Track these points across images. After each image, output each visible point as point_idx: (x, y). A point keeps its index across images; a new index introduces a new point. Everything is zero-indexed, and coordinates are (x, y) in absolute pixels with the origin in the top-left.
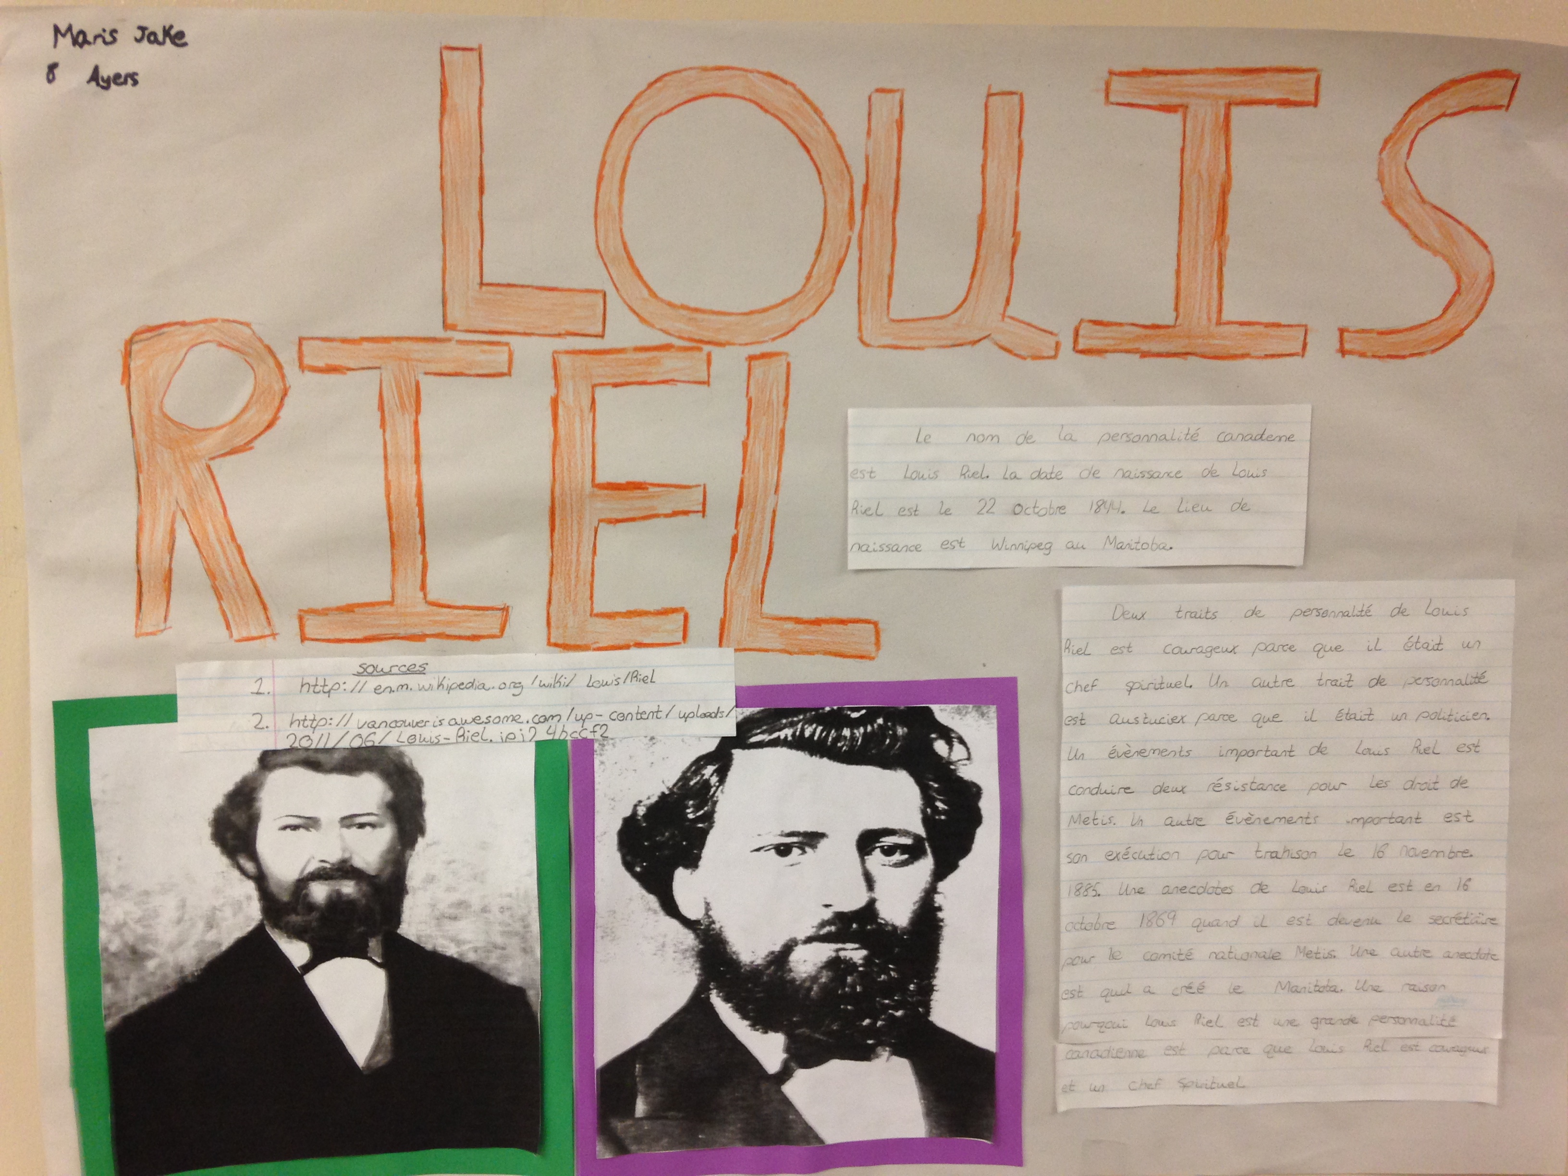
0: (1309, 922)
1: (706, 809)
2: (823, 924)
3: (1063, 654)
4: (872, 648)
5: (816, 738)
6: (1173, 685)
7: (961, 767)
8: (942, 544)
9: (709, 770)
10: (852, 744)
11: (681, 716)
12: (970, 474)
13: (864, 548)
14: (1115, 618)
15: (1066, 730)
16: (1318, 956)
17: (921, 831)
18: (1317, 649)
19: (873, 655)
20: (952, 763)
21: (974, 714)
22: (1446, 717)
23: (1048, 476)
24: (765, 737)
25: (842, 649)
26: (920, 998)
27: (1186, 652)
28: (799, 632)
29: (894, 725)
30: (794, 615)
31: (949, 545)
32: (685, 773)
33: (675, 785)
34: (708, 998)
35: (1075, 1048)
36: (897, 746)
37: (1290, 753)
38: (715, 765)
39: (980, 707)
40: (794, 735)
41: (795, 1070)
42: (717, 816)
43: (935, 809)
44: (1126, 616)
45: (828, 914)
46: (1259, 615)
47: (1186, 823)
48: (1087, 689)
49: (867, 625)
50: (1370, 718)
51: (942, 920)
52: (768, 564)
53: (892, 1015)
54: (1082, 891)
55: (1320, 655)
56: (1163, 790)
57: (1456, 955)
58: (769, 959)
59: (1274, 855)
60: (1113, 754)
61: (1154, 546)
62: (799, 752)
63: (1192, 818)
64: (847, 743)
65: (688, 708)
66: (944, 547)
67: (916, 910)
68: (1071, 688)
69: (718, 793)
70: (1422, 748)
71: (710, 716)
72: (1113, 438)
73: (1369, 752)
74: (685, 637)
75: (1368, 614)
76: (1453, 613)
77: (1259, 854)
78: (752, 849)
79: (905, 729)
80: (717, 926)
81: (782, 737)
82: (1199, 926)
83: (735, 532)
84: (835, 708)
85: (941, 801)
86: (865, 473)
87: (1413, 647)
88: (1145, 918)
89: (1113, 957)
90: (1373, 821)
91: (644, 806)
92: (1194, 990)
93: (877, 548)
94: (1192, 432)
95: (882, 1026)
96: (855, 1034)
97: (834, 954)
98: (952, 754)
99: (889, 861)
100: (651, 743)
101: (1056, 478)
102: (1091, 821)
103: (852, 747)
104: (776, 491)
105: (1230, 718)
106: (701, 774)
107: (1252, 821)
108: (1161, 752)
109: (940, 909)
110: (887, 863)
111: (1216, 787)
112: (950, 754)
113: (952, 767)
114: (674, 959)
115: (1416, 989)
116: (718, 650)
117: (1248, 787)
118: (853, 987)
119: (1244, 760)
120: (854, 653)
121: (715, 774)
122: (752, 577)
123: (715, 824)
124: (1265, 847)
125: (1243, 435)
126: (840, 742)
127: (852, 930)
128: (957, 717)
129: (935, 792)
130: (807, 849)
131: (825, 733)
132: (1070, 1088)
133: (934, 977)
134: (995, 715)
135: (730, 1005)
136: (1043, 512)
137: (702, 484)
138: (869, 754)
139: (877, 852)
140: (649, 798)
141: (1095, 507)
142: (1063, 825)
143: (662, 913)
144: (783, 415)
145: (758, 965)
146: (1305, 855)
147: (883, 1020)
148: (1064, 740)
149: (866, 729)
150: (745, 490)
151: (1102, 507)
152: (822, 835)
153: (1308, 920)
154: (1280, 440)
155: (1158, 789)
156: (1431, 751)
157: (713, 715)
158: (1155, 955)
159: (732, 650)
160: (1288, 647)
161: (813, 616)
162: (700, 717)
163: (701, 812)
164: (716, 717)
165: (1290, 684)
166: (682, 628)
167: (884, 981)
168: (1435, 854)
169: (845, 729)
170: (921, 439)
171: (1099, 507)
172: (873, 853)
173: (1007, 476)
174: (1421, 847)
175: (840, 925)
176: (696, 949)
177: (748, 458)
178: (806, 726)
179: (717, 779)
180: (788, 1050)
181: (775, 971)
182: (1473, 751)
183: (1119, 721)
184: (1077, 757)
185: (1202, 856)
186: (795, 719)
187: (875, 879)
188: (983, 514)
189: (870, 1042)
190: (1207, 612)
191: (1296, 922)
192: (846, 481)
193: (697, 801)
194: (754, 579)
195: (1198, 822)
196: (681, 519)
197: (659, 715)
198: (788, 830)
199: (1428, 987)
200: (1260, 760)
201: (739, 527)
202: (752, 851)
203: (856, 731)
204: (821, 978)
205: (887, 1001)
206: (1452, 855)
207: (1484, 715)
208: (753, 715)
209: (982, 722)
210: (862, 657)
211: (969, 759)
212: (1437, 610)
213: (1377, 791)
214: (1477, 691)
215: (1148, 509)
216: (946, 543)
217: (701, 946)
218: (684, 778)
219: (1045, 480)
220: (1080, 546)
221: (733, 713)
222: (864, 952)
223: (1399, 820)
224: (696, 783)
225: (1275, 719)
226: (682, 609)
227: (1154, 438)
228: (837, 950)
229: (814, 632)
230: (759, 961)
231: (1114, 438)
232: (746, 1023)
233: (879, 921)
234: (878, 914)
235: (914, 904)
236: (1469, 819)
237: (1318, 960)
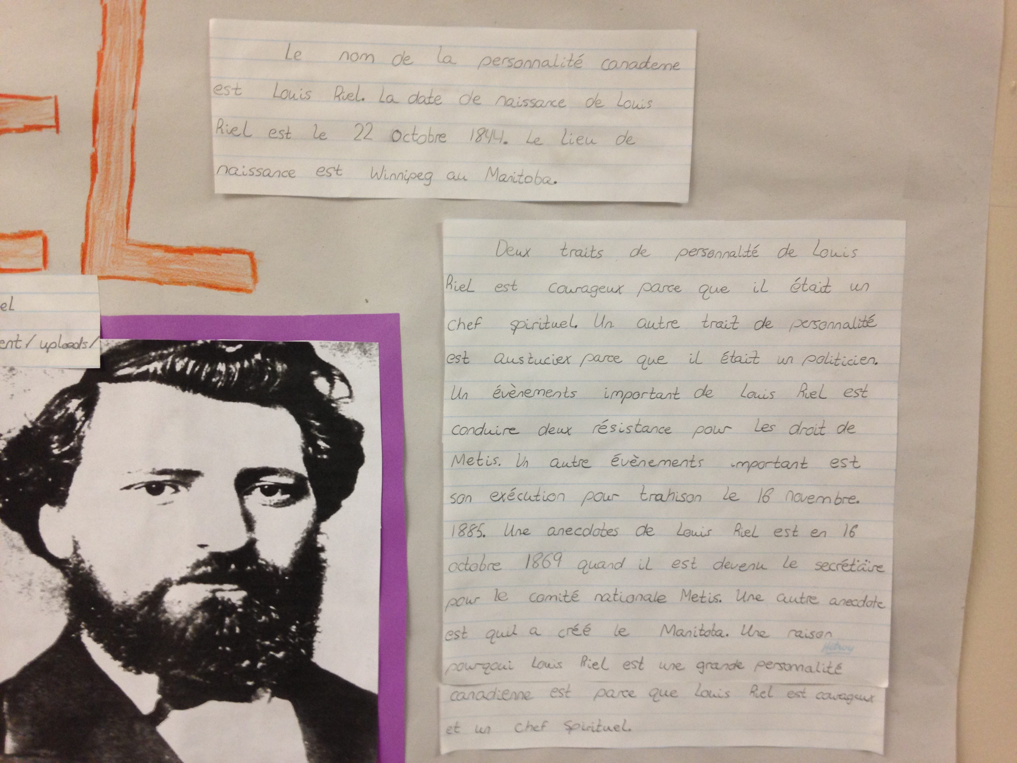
0: (694, 566)
1: (72, 444)
2: (198, 565)
3: (445, 289)
4: (249, 281)
5: (188, 372)
6: (558, 325)
7: (343, 405)
8: (318, 171)
9: (74, 404)
10: (228, 380)
11: (43, 346)
12: (345, 95)
13: (233, 171)
14: (499, 254)
15: (448, 367)
16: (704, 600)
17: (303, 470)
18: (703, 290)
19: (250, 287)
20: (333, 401)
21: (356, 351)
22: (833, 361)
23: (427, 101)
24: (133, 370)
25: (217, 281)
26: (302, 639)
27: (571, 291)
28: (170, 261)
29: (273, 361)
30: (164, 242)
31: (325, 172)
32: (48, 406)
33: (38, 419)
34: (79, 638)
35: (460, 690)
36: (277, 383)
37: (675, 395)
38: (79, 399)
39: (362, 344)
40: (163, 369)
41: (169, 711)
42: (84, 453)
43: (317, 448)
44: (510, 253)
45: (203, 555)
46: (644, 254)
47: (572, 464)
48: (470, 327)
49: (241, 256)
50: (756, 362)
51: (325, 561)
52: (131, 186)
53: (273, 656)
54: (466, 531)
55: (706, 296)
56: (549, 431)
57: (842, 603)
58: (142, 599)
59: (659, 498)
60: (498, 394)
61: (538, 180)
62: (170, 387)
63: (577, 460)
64: (222, 378)
65: (50, 338)
66: (319, 173)
67: (298, 550)
68: (454, 325)
69: (85, 428)
70: (808, 392)
71: (73, 347)
72: (494, 62)
73: (754, 395)
74: (45, 262)
75: (755, 255)
76: (842, 254)
77: (644, 497)
78: (122, 487)
79: (285, 366)
80: (86, 565)
81: (151, 370)
82: (584, 568)
83: (94, 150)
84: (209, 341)
85: (323, 440)
86: (230, 89)
87: (801, 289)
88: (531, 559)
89: (498, 597)
90: (758, 464)
91: (5, 439)
92: (580, 632)
93: (246, 171)
94: (575, 58)
95: (262, 667)
96: (234, 676)
97: (210, 595)
98: (333, 391)
99: (270, 501)
100: (11, 374)
101: (434, 102)
102: (475, 461)
103: (228, 383)
104: (134, 106)
105: (615, 359)
106: (65, 407)
107: (637, 463)
108: (546, 393)
109: (322, 549)
110: (268, 503)
111: (601, 429)
112: (331, 392)
113: (334, 405)
114: (42, 598)
115: (802, 635)
116: (79, 278)
117: (633, 430)
118: (231, 628)
119: (629, 402)
120: (228, 284)
121: (81, 408)
122: (116, 200)
123: (82, 461)
124: (649, 491)
125: (628, 63)
126: (215, 377)
127: (230, 570)
128: (339, 354)
129: (316, 430)
130: (180, 487)
131: (198, 367)
132: (454, 730)
133: (317, 618)
134: (378, 352)
135: (101, 645)
136: (422, 139)
137: (53, 96)
138: (247, 390)
139: (257, 492)
140: (9, 432)
141: (476, 136)
142: (446, 465)
143: (27, 551)
144: (141, 25)
145: (131, 606)
146: (690, 498)
147: (263, 662)
148: (446, 378)
149: (242, 365)
150: (100, 103)
151: (483, 136)
152: (197, 474)
153: (693, 563)
154: (665, 69)
155: (543, 430)
156: (817, 395)
157: (76, 346)
158: (541, 597)
159: (95, 277)
160: (674, 287)
161: (183, 244)
162: (63, 347)
163: (67, 448)
164: (79, 347)
165: (675, 325)
166: (41, 253)
167: (265, 622)
168: (821, 499)
169: (220, 364)
170: (291, 55)
171: (480, 136)
172: (253, 492)
173: (384, 99)
174: (807, 492)
175: (216, 566)
176: (65, 588)
177: (103, 69)
178: (177, 360)
179: (83, 413)
180: (161, 690)
181: (149, 612)
182: (860, 396)
183: (504, 361)
184: (461, 396)
185: (588, 497)
186: (165, 352)
187: (255, 519)
188: (360, 140)
189: (250, 683)
190: (592, 251)
191: (681, 565)
192: (209, 97)
193: (62, 436)
194: (118, 202)
195: (584, 464)
196: (33, 134)
197: (19, 344)
198: (159, 468)
199: (814, 634)
200: (645, 401)
201: (97, 144)
202: (122, 489)
203: (231, 366)
204: (197, 618)
205: (267, 643)
206: (839, 501)
207: (872, 360)
208: (119, 346)
209: (364, 359)
210: (238, 290)
211: (350, 397)
212: (825, 251)
213: (761, 434)
214: (867, 335)
215: (531, 140)
216: (322, 169)
217: (70, 586)
218: (48, 412)
219: (423, 105)
220: (461, 177)
221: (97, 345)
222: (243, 594)
223: (784, 465)
224: (60, 418)
225: (660, 361)
226: (40, 232)
227: (537, 63)
228: (214, 591)
229: (186, 261)
230: (131, 602)
231: (496, 63)
232: (119, 663)
233: (260, 561)
234: (259, 555)
235: (296, 544)
236: (856, 465)
237: (703, 604)
